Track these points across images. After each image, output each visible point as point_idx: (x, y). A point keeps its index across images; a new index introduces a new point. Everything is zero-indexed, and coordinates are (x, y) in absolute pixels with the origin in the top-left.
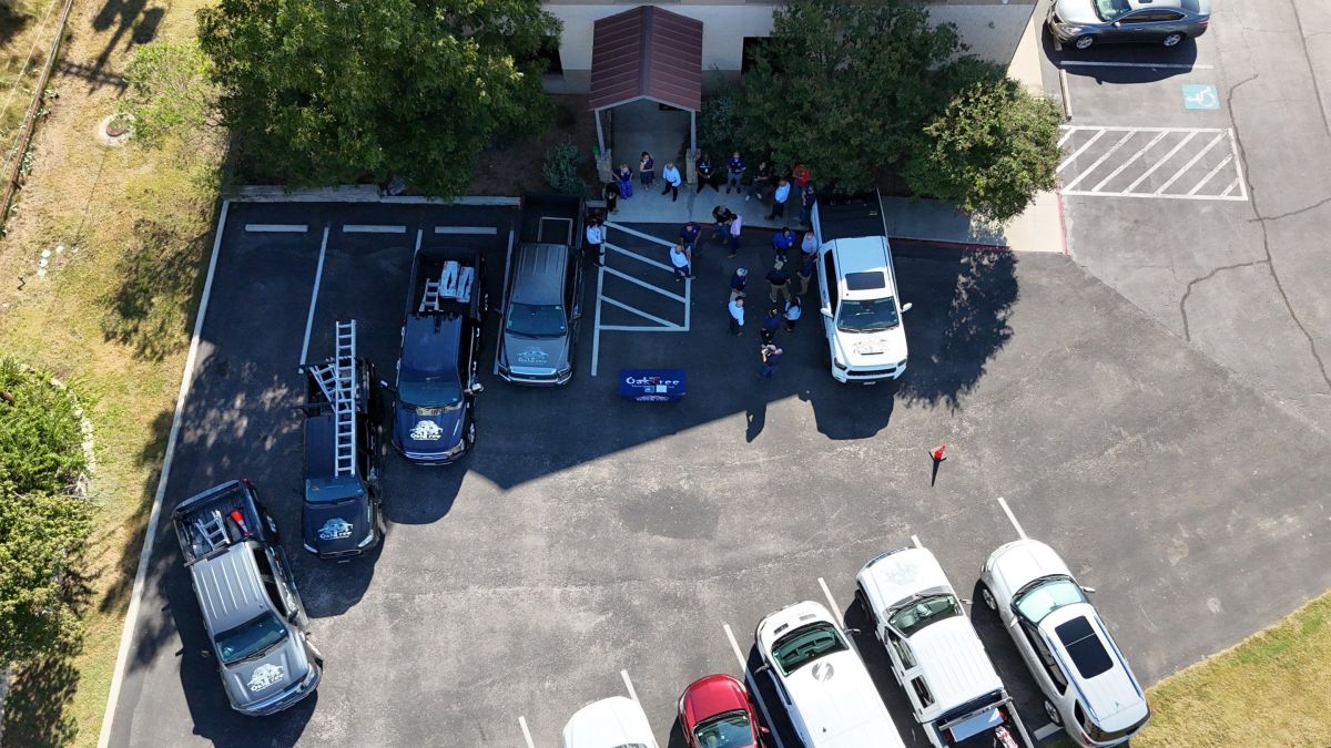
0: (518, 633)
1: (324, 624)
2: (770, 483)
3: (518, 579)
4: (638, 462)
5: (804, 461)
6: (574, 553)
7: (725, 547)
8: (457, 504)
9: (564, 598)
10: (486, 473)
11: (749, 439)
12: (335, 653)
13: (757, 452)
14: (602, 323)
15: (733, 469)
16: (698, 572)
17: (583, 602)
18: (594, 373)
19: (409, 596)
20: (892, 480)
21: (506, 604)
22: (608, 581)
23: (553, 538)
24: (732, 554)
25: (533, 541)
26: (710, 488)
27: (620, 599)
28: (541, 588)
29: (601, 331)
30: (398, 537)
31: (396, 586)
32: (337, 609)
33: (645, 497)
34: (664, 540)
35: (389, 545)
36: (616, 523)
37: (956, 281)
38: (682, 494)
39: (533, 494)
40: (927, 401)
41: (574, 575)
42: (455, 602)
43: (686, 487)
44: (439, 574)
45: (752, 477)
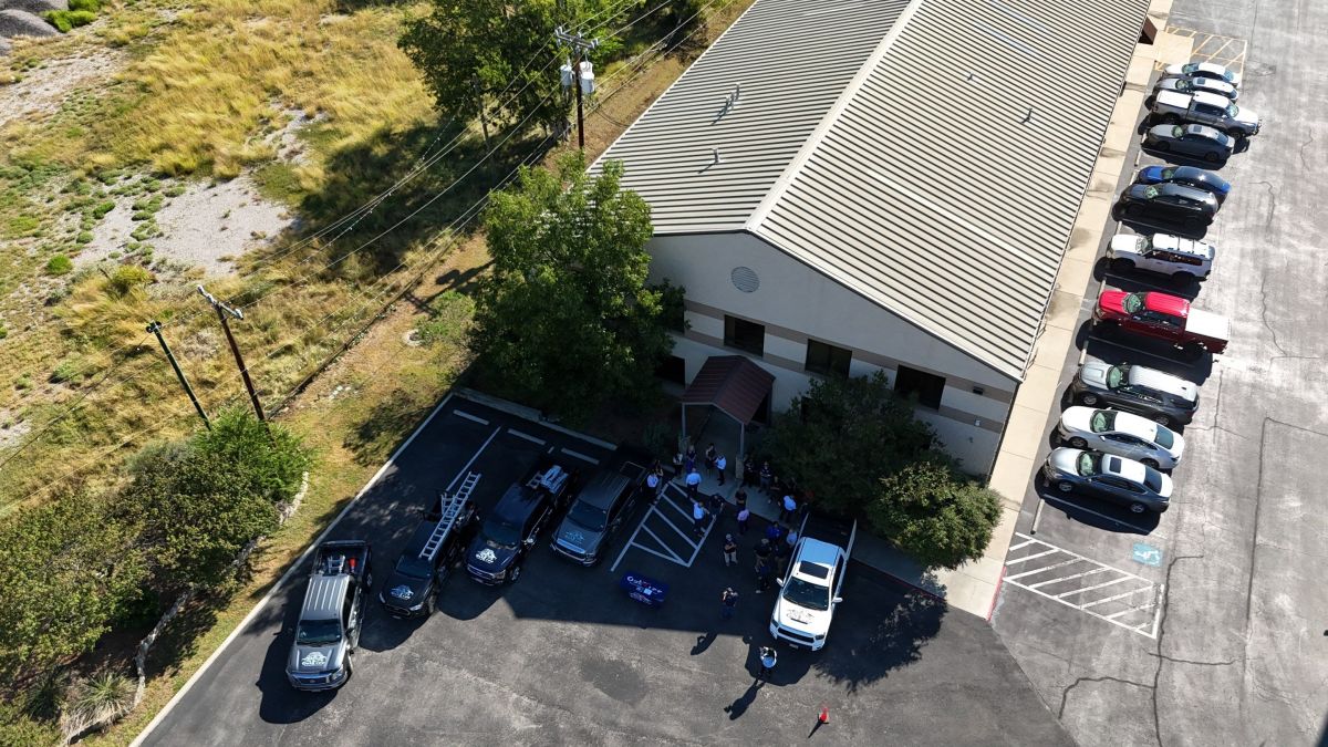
0: (476, 711)
1: (365, 653)
2: (693, 688)
3: (494, 678)
4: (611, 636)
5: (725, 682)
6: (538, 677)
7: (639, 716)
8: (483, 616)
9: (517, 704)
10: (511, 603)
11: (692, 653)
12: (361, 674)
13: (695, 664)
14: (634, 541)
15: (672, 668)
16: (613, 725)
17: (528, 710)
18: (612, 570)
19: (424, 659)
20: (781, 721)
21: (479, 690)
22: (551, 704)
23: (531, 661)
24: (642, 723)
25: (517, 658)
26: (650, 673)
27: (552, 719)
28: (506, 689)
29: (631, 546)
30: (438, 619)
31: (419, 649)
32: (378, 648)
33: (603, 661)
34: (601, 693)
35: (430, 623)
36: (576, 670)
37: (896, 607)
38: (629, 669)
39: (533, 629)
40: (834, 678)
41: (531, 692)
42: (449, 675)
43: (634, 666)
44: (449, 654)
45: (683, 679)
